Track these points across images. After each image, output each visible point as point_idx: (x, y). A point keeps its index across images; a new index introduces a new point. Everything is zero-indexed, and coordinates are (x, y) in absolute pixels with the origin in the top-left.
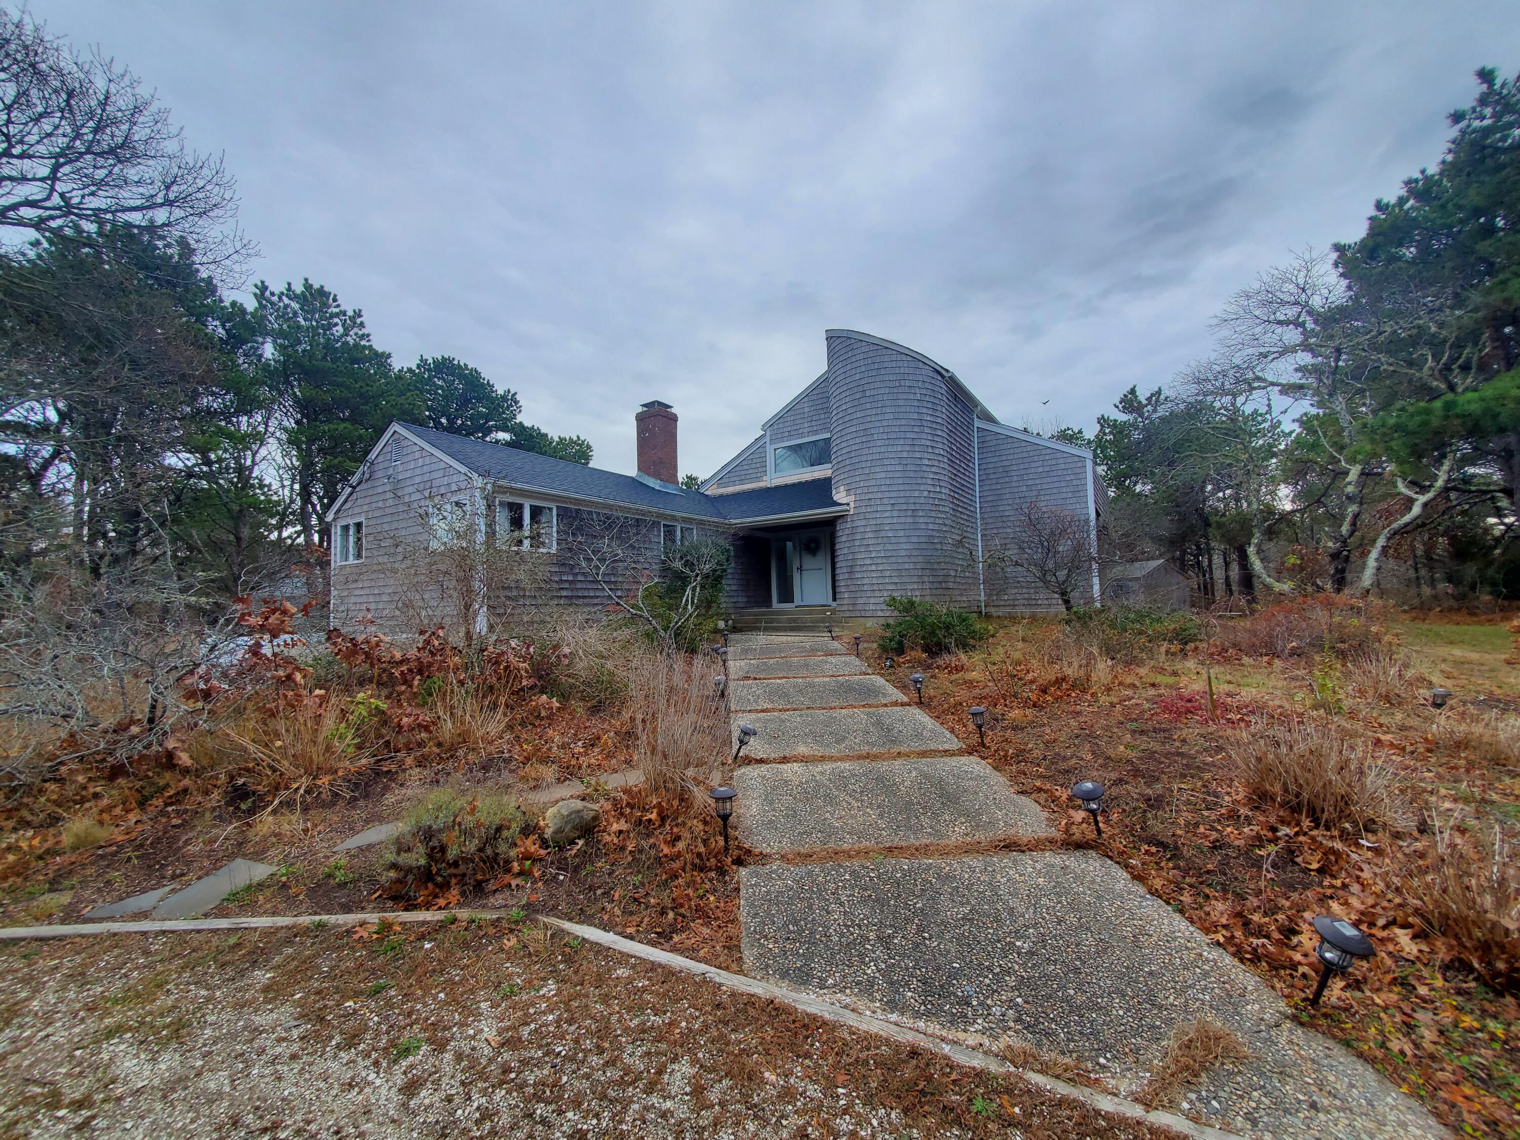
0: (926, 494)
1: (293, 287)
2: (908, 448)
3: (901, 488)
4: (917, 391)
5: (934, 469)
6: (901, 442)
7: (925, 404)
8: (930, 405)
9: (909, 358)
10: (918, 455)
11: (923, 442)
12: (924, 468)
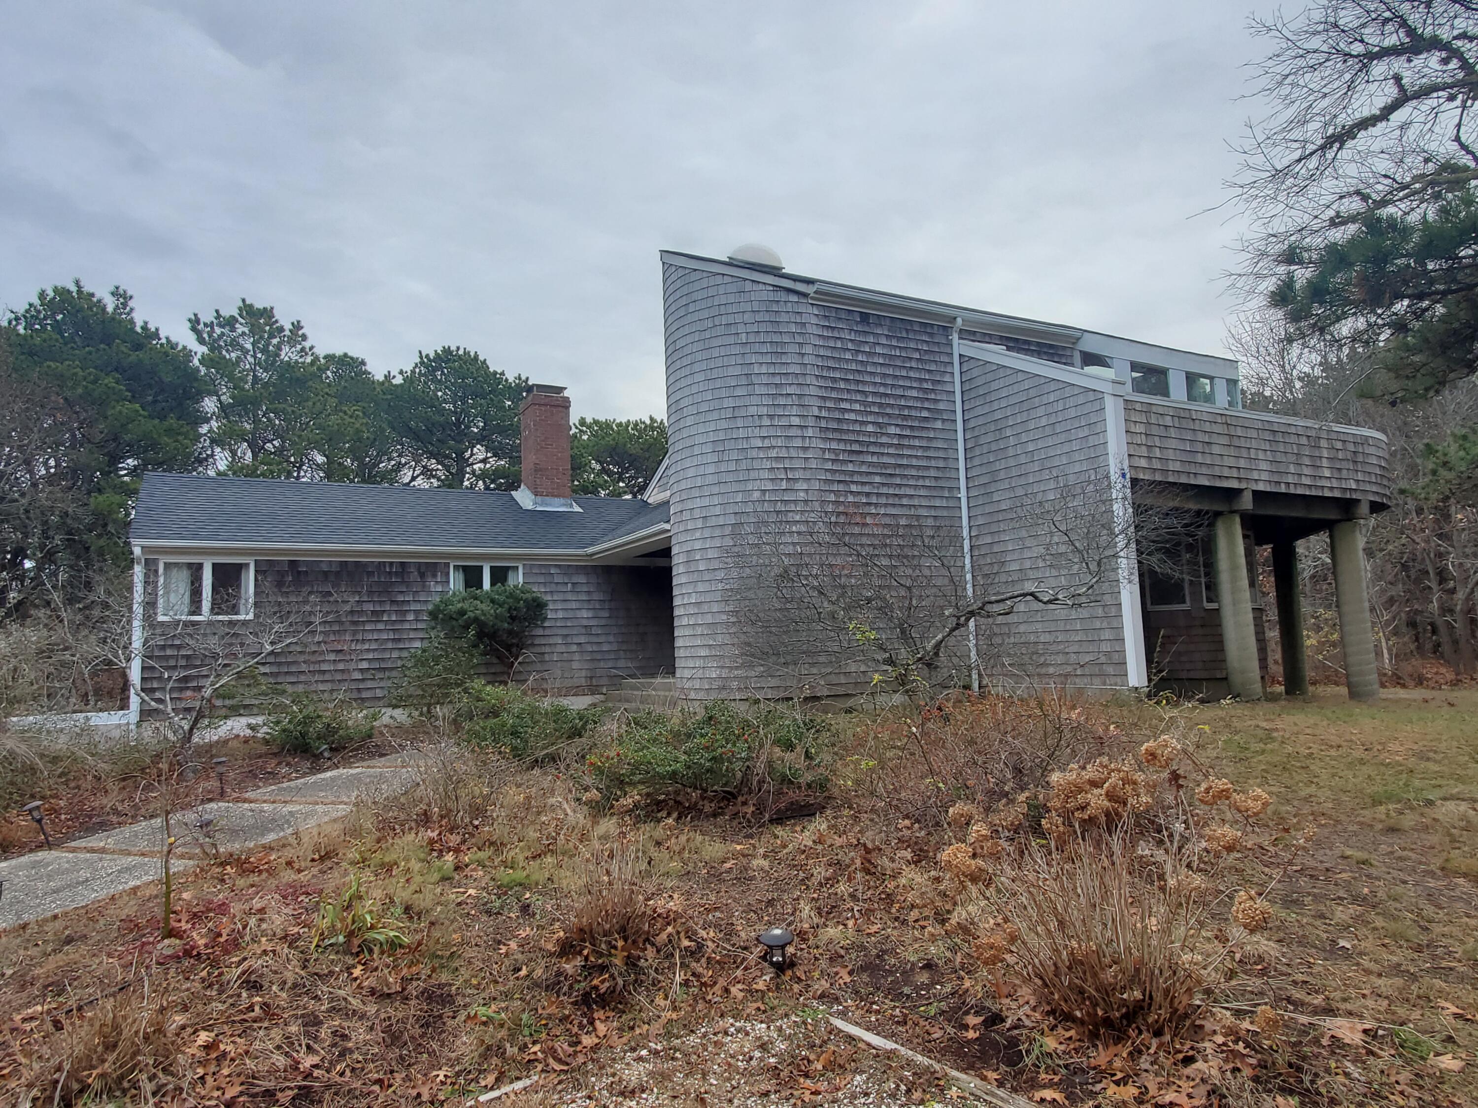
0: (756, 495)
1: (222, 313)
2: (724, 424)
3: (716, 490)
4: (741, 329)
5: (773, 453)
6: (715, 415)
7: (756, 348)
8: (768, 348)
9: (727, 279)
10: (742, 433)
11: (753, 410)
12: (754, 453)
